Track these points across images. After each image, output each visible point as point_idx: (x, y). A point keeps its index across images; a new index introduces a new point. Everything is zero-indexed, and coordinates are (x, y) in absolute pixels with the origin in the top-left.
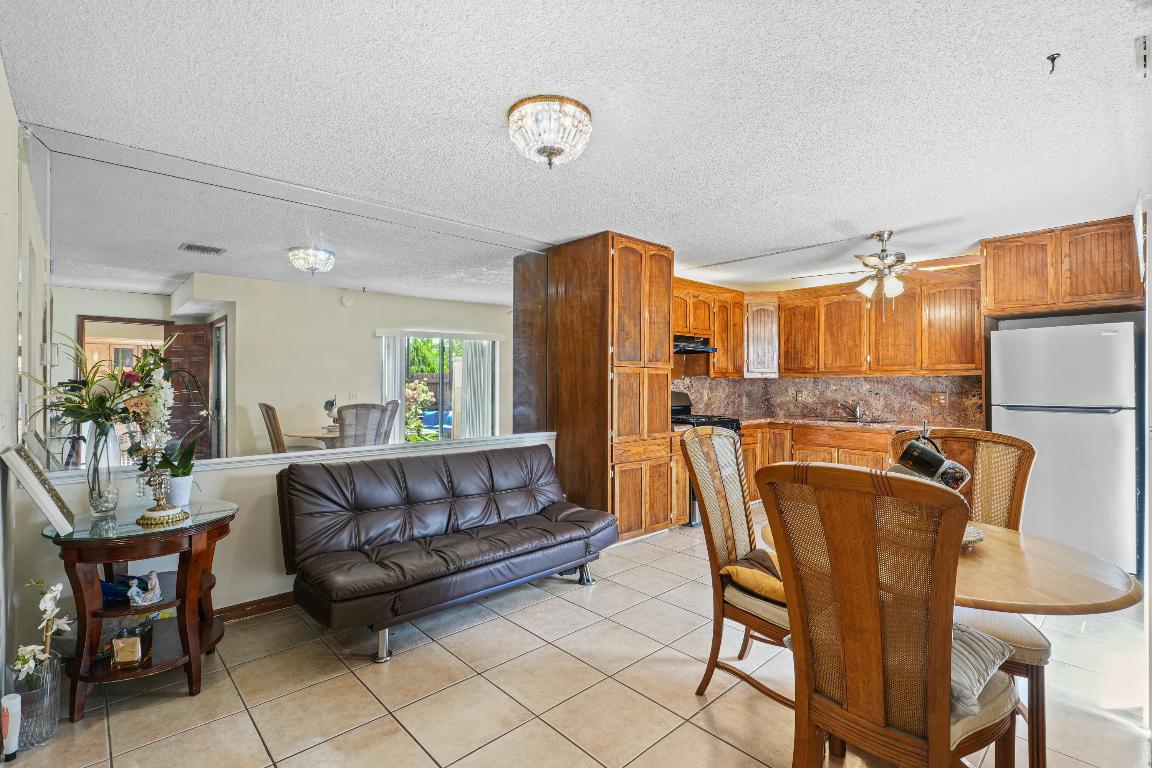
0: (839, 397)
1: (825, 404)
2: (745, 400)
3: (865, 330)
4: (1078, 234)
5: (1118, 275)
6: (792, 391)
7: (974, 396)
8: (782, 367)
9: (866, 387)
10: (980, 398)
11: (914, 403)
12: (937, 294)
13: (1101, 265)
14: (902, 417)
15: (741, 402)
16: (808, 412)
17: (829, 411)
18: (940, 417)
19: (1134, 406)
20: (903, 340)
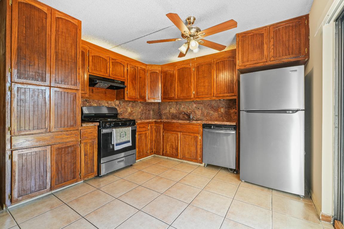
0: (185, 110)
1: (180, 114)
2: (151, 112)
3: (192, 80)
4: (277, 27)
5: (294, 45)
6: (168, 109)
7: (234, 108)
8: (162, 97)
9: (195, 105)
10: (236, 109)
11: (212, 112)
12: (220, 63)
13: (287, 42)
14: (207, 118)
15: (149, 114)
16: (174, 117)
17: (181, 116)
18: (221, 118)
19: (304, 109)
20: (207, 84)
